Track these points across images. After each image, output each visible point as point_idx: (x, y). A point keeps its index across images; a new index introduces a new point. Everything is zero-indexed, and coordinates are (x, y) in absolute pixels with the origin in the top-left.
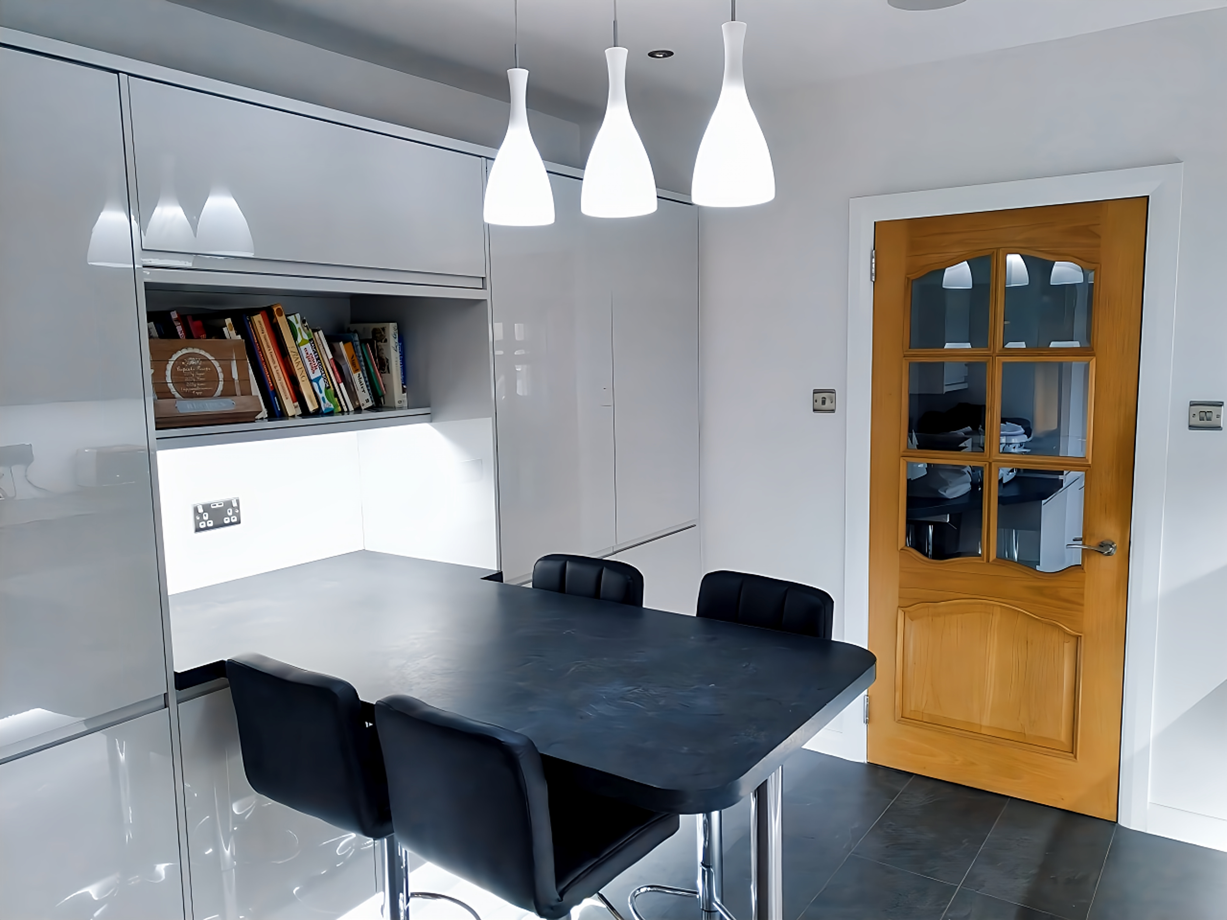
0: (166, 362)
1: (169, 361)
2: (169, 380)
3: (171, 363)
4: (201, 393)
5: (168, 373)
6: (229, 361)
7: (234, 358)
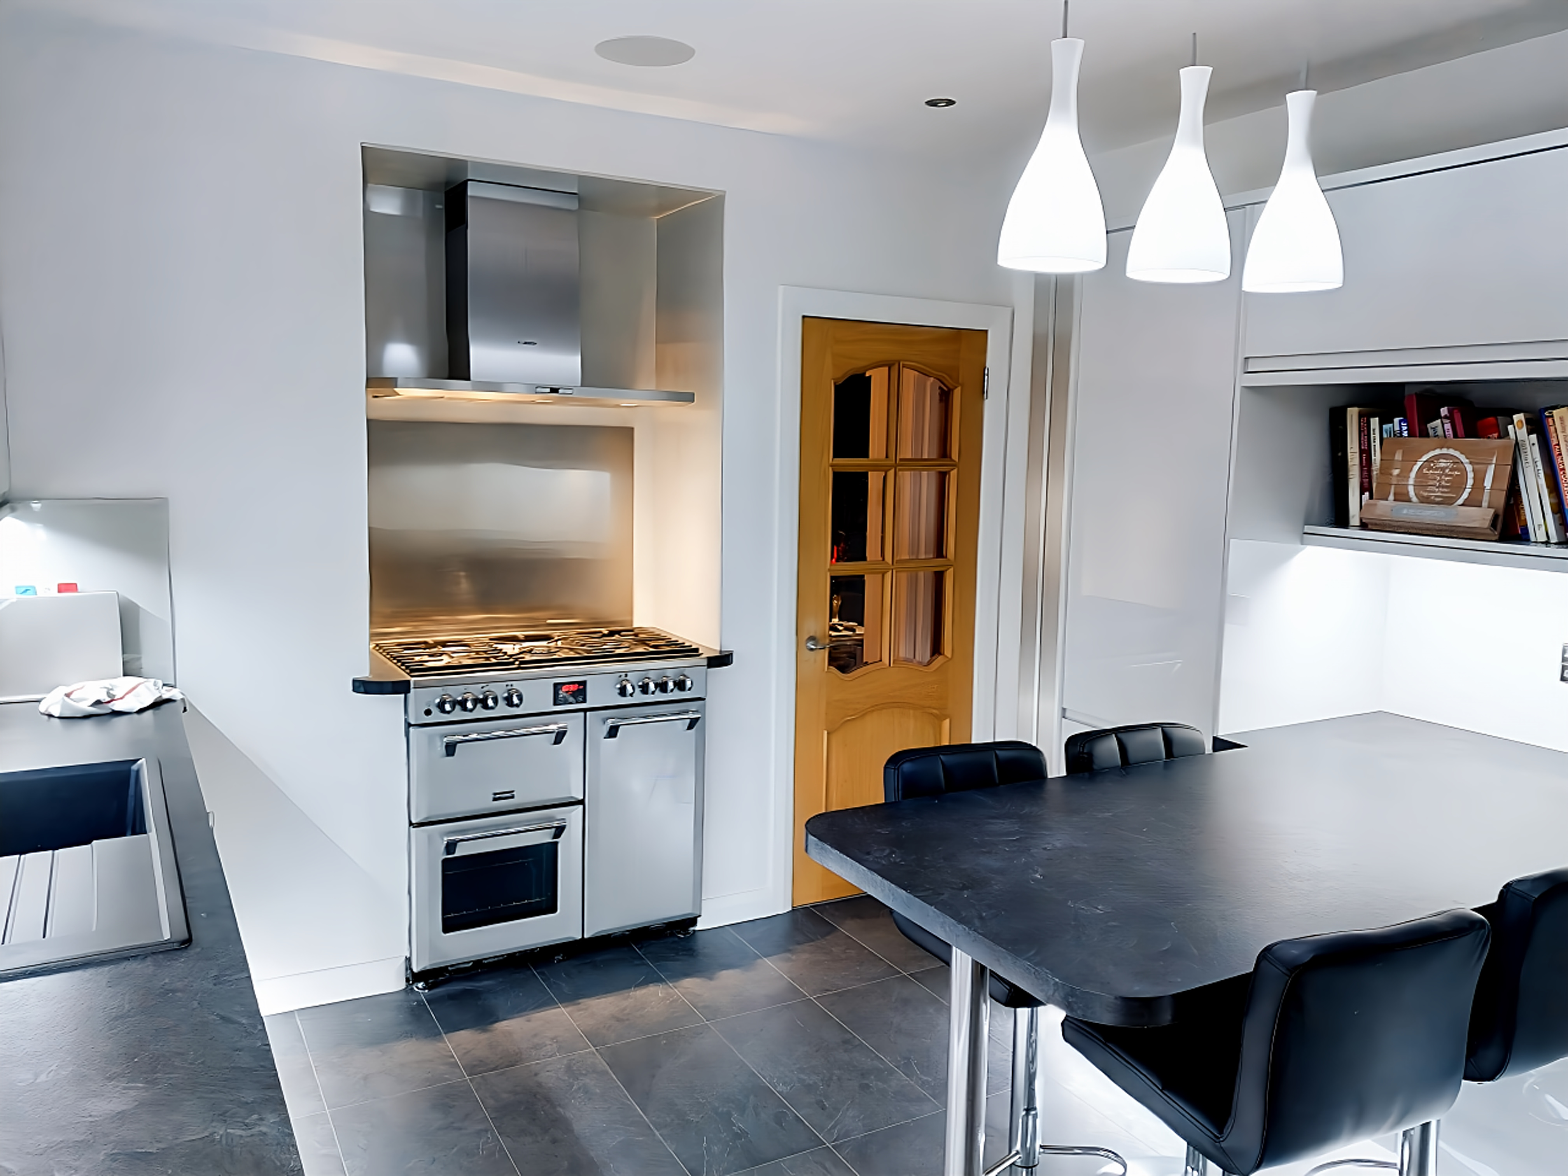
0: (1414, 463)
1: (1417, 461)
2: (1411, 481)
3: (1419, 464)
4: (1440, 499)
5: (1413, 475)
6: (1486, 465)
7: (1494, 461)
